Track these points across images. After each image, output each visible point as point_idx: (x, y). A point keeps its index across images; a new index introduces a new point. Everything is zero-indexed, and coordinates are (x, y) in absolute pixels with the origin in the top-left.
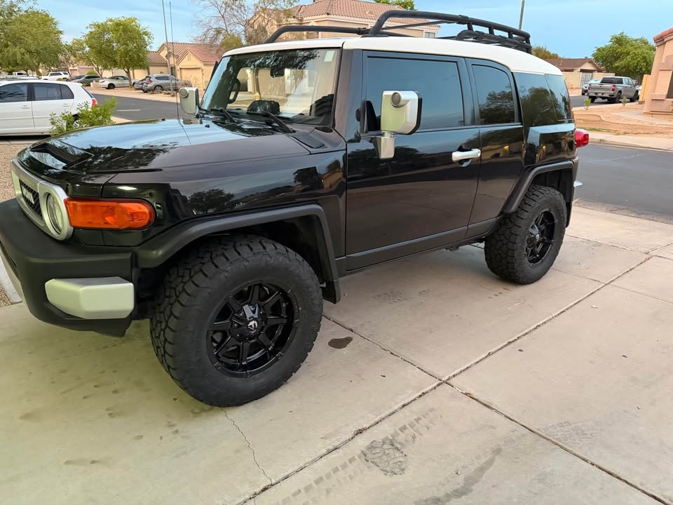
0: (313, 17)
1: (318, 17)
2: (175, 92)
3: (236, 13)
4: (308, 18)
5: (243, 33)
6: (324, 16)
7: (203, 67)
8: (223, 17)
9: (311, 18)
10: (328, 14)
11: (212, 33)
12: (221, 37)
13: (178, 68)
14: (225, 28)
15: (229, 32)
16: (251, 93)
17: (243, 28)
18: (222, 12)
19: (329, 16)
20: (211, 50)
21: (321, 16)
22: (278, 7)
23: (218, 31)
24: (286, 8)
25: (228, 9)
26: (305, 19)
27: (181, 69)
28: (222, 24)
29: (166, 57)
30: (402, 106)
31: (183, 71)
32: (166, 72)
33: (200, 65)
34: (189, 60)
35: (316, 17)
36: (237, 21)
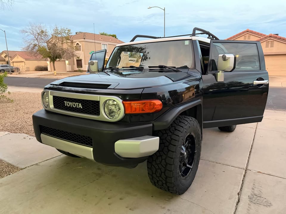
0: (78, 40)
1: (80, 40)
2: (12, 72)
3: (43, 38)
4: (75, 40)
5: (47, 46)
6: (82, 40)
7: (25, 61)
8: (37, 39)
9: (77, 40)
10: (84, 39)
11: (32, 46)
12: (37, 48)
13: (11, 62)
14: (38, 44)
15: (40, 46)
16: (49, 71)
17: (46, 44)
18: (37, 37)
19: (85, 40)
20: (32, 53)
21: (81, 40)
22: (62, 36)
23: (35, 45)
24: (66, 36)
25: (39, 36)
26: (74, 41)
27: (13, 62)
28: (36, 42)
29: (5, 57)
30: (227, 60)
31: (14, 63)
32: (4, 64)
33: (23, 60)
34: (18, 58)
35: (79, 40)
36: (43, 41)
